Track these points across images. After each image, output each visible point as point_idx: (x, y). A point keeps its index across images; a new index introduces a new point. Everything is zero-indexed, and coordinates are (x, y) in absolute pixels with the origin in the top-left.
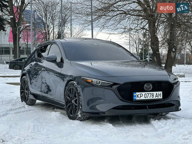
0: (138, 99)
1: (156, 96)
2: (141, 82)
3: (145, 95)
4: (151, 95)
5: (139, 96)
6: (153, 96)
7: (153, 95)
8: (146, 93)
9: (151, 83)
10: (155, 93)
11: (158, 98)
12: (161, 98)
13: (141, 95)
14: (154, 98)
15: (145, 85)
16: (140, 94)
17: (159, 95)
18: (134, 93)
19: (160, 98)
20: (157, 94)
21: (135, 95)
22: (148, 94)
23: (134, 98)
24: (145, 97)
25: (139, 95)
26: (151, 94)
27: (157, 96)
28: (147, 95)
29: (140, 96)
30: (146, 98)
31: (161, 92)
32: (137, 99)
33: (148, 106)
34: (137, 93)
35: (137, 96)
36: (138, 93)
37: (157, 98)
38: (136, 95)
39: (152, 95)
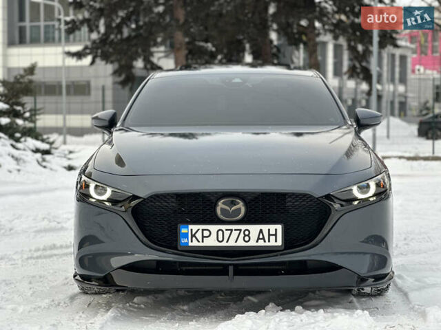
0: (195, 243)
1: (259, 239)
2: (209, 193)
3: (220, 233)
4: (242, 235)
5: (199, 235)
6: (247, 238)
7: (248, 235)
8: (224, 227)
9: (243, 199)
10: (254, 229)
11: (267, 244)
12: (279, 243)
13: (206, 233)
14: (253, 243)
15: (221, 205)
16: (203, 230)
17: (269, 235)
18: (180, 226)
19: (272, 243)
20: (261, 231)
21: (184, 231)
22: (231, 230)
23: (183, 241)
24: (220, 239)
25: (200, 232)
26: (240, 230)
27: (263, 239)
28: (227, 234)
29: (203, 237)
30: (224, 244)
31: (279, 227)
32: (190, 244)
33: (234, 265)
34: (191, 227)
35: (193, 236)
36: (194, 227)
37: (261, 243)
38: (188, 233)
39: (245, 235)
